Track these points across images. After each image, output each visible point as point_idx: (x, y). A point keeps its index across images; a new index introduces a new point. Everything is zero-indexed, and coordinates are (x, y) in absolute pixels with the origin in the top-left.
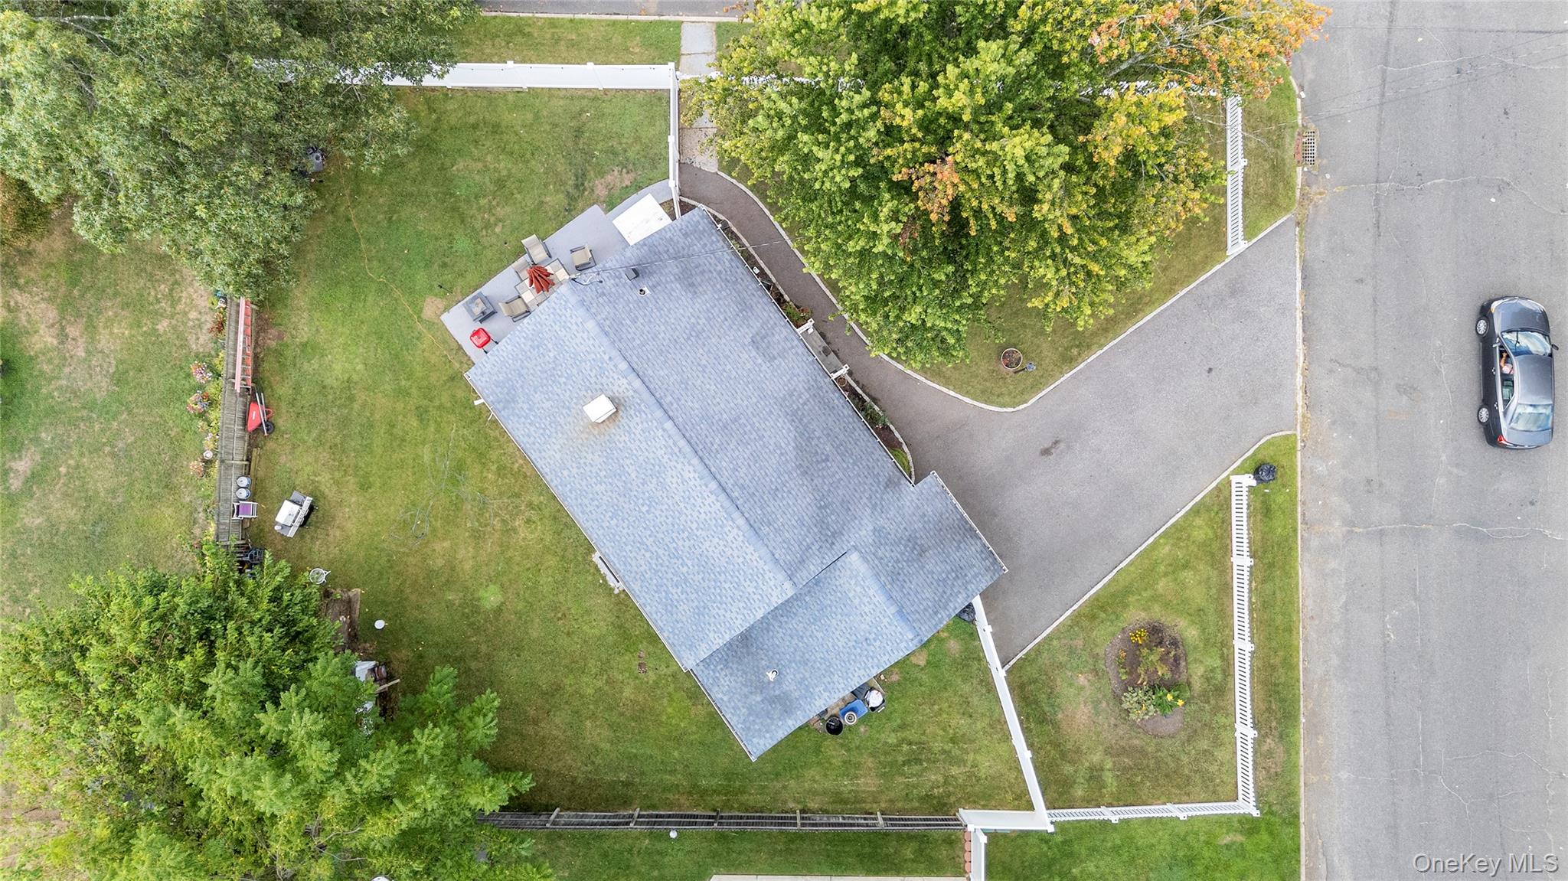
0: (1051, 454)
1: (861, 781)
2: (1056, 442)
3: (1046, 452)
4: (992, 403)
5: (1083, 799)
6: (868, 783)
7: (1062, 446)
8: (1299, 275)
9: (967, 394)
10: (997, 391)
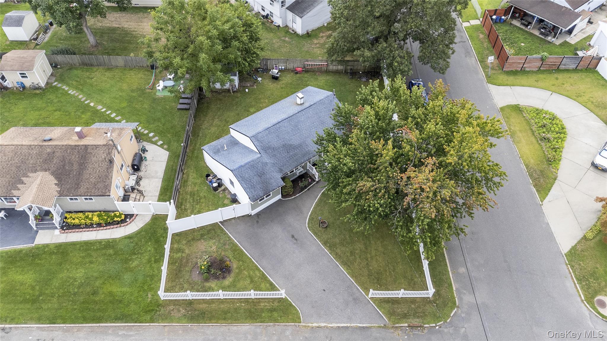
0: (292, 238)
1: (190, 187)
2: (296, 240)
3: (293, 236)
4: (309, 220)
5: (173, 247)
6: (189, 189)
7: (295, 241)
8: (364, 325)
9: (312, 213)
10: (313, 222)
